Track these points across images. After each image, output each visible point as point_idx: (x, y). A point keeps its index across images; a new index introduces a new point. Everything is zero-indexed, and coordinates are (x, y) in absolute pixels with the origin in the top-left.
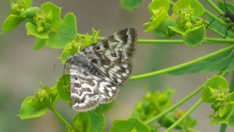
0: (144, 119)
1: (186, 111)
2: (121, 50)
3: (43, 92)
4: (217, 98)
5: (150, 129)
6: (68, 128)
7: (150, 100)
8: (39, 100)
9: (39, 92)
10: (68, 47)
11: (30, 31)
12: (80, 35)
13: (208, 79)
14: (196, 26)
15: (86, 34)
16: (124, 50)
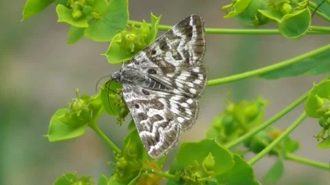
0: (225, 141)
1: (284, 130)
2: (186, 48)
3: (80, 103)
4: (328, 111)
5: (232, 154)
6: (116, 154)
7: (233, 114)
8: (76, 114)
9: (75, 103)
10: (116, 39)
11: (62, 17)
12: (134, 23)
13: (314, 84)
14: (297, 10)
15: (142, 21)
16: (191, 48)
